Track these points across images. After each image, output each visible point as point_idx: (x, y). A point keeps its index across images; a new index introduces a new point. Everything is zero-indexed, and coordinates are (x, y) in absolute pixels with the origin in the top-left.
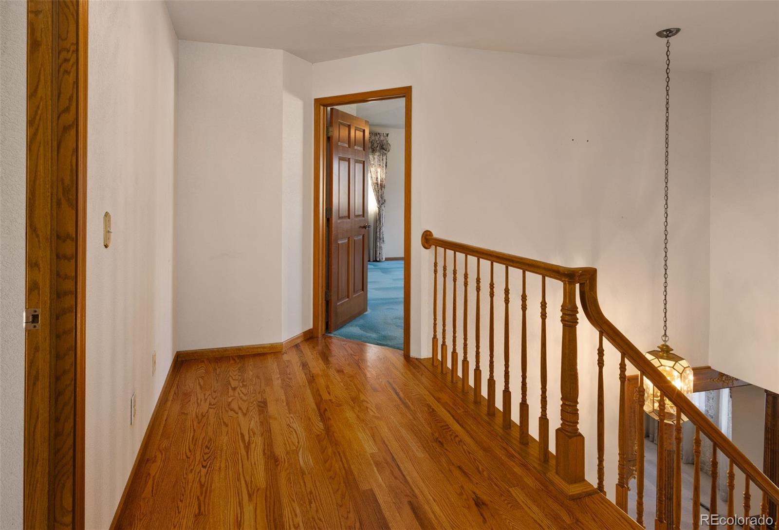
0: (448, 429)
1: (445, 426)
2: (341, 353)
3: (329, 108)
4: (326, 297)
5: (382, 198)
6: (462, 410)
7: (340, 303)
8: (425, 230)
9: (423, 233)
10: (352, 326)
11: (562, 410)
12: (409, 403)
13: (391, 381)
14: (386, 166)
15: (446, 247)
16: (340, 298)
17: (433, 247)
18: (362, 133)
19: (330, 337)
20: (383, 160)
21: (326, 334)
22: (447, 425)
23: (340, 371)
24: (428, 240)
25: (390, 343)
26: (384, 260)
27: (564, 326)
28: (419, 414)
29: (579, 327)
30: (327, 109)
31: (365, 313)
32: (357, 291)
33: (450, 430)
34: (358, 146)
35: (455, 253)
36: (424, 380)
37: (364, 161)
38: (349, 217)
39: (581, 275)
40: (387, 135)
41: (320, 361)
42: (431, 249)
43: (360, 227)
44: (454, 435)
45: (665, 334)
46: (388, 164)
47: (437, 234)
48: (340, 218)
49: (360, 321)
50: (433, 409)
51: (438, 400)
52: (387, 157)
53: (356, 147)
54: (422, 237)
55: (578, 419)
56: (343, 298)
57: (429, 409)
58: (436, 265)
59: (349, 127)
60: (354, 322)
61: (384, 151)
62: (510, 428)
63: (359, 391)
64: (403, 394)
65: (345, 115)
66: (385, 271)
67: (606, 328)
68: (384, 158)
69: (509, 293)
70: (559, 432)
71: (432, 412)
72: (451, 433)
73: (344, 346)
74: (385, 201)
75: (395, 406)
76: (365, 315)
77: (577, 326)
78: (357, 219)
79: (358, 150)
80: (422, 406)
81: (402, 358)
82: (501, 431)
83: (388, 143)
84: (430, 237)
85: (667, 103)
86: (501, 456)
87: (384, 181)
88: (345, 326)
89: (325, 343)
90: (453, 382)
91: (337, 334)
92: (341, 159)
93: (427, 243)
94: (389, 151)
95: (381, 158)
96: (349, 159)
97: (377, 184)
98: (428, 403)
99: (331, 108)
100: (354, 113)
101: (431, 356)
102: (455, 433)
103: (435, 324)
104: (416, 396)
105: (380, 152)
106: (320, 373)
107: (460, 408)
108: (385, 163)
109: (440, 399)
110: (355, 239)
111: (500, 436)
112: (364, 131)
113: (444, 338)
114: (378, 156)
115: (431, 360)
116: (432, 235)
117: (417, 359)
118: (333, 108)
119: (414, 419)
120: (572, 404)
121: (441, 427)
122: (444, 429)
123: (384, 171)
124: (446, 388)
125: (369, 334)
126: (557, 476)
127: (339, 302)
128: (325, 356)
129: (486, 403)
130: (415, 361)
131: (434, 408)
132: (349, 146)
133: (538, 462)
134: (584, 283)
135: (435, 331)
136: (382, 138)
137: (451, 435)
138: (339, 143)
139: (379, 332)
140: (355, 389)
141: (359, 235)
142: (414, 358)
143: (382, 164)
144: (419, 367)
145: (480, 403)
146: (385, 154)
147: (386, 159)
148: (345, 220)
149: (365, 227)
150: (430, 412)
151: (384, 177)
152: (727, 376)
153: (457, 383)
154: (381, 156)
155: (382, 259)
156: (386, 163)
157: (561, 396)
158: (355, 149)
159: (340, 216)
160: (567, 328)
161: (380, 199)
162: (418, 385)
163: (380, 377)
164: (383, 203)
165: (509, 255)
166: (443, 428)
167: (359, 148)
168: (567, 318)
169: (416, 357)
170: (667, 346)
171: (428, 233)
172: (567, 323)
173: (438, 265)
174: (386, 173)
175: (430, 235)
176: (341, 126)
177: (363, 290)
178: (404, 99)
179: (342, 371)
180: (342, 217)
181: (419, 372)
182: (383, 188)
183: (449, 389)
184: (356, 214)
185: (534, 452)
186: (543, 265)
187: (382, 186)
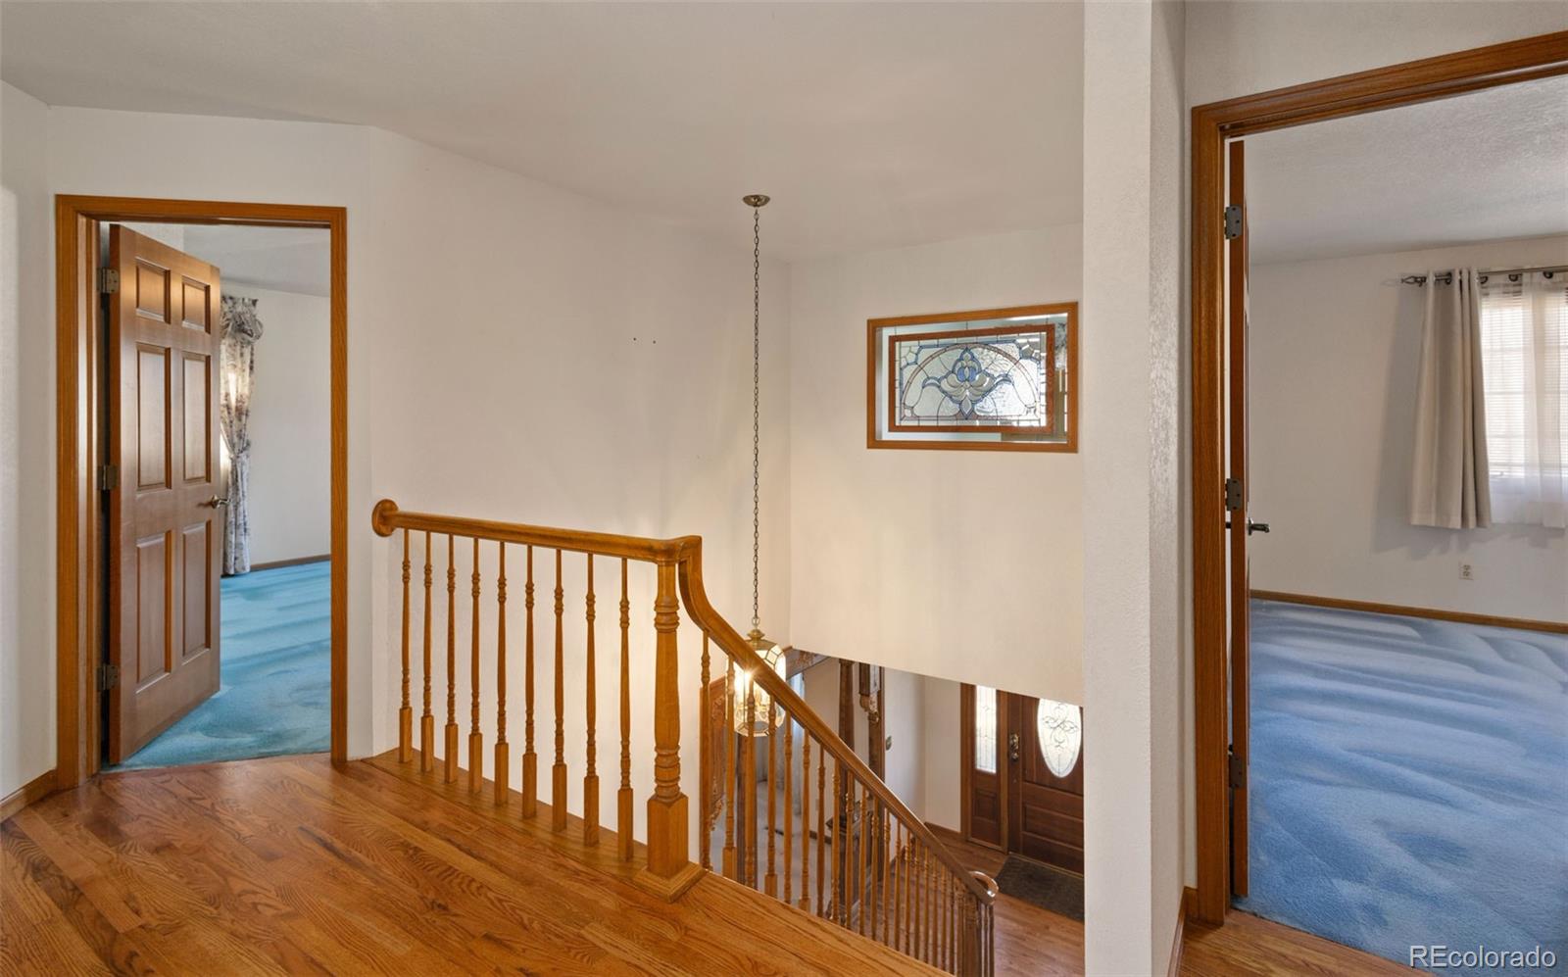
0: (453, 873)
1: (445, 871)
2: (159, 805)
3: (105, 225)
4: (100, 684)
5: (240, 437)
6: (475, 828)
7: (146, 686)
8: (379, 500)
9: (377, 506)
10: (180, 733)
11: (656, 766)
12: (359, 855)
13: (306, 825)
14: (251, 368)
15: (430, 528)
16: (142, 677)
17: (399, 532)
18: (202, 294)
19: (117, 776)
20: (242, 355)
21: (103, 772)
22: (451, 867)
23: (162, 848)
24: (386, 518)
25: (291, 745)
26: (248, 570)
27: (659, 632)
28: (385, 870)
29: (680, 631)
30: (98, 226)
31: (214, 697)
32: (194, 651)
33: (458, 875)
34: (192, 320)
35: (451, 539)
36: (387, 797)
37: (209, 357)
38: (168, 484)
39: (684, 548)
40: (254, 302)
41: (95, 842)
42: (393, 537)
43: (200, 505)
44: (466, 881)
45: (756, 615)
46: (255, 365)
47: (405, 506)
48: (140, 487)
49: (205, 717)
50: (416, 849)
51: (424, 826)
52: (252, 349)
53: (185, 324)
54: (374, 514)
55: (679, 773)
56: (152, 676)
57: (406, 852)
58: (406, 565)
59: (167, 275)
60: (187, 723)
61: (245, 336)
62: (565, 827)
63: (224, 874)
64: (343, 842)
65: (152, 247)
66: (253, 594)
67: (712, 622)
68: (247, 351)
69: (562, 596)
70: (654, 803)
71: (413, 853)
72: (458, 880)
73: (166, 785)
74: (248, 444)
75: (327, 874)
76: (215, 700)
77: (678, 630)
78: (190, 487)
79: (193, 332)
80: (392, 850)
81: (328, 770)
82: (549, 837)
83: (256, 320)
84: (393, 513)
85: (757, 297)
86: (557, 881)
87: (246, 400)
88: (160, 739)
89: (103, 793)
90: (448, 782)
91: (138, 763)
92: (142, 349)
93: (384, 524)
94: (258, 337)
95: (239, 352)
96: (167, 352)
97: (228, 407)
98: (401, 840)
99: (111, 225)
100: (178, 245)
101: (397, 745)
102: (468, 876)
103: (405, 682)
104: (374, 837)
105: (234, 338)
106: (100, 873)
107: (469, 825)
108: (248, 362)
109: (426, 823)
110: (185, 533)
111: (550, 848)
112: (207, 289)
113: (427, 703)
114: (230, 346)
115: (398, 753)
116: (396, 509)
117: (363, 761)
118: (118, 227)
119: (377, 882)
120: (671, 752)
121: (438, 876)
122: (443, 879)
123: (247, 379)
124: (435, 796)
125: (234, 741)
126: (649, 875)
127: (139, 687)
128: (105, 827)
129: (520, 799)
130: (359, 765)
131: (416, 844)
132: (168, 319)
133: (617, 864)
134: (685, 561)
135: (405, 695)
136: (240, 308)
137: (460, 884)
138: (138, 310)
139: (259, 729)
140: (214, 873)
141: (197, 522)
142: (357, 761)
143: (239, 366)
144: (370, 775)
145: (506, 802)
146: (249, 343)
147: (252, 354)
148: (156, 492)
149: (213, 504)
150: (411, 856)
151: (246, 391)
152: (807, 653)
153: (456, 781)
154: (238, 347)
155: (244, 569)
156: (252, 362)
157: (655, 745)
158: (185, 329)
159: (144, 481)
160: (664, 635)
161: (236, 440)
162: (373, 811)
163: (277, 826)
164: (244, 449)
165: (564, 531)
166: (442, 877)
167: (195, 327)
168: (664, 619)
169: (360, 758)
170: (758, 632)
171: (388, 505)
172: (664, 627)
173: (411, 564)
174: (252, 383)
175: (391, 509)
176: (144, 274)
177: (208, 644)
178: (329, 231)
179: (169, 846)
180: (150, 486)
181: (371, 786)
182: (244, 417)
183: (442, 797)
184: (187, 477)
185: (609, 851)
186: (624, 541)
187: (241, 412)
